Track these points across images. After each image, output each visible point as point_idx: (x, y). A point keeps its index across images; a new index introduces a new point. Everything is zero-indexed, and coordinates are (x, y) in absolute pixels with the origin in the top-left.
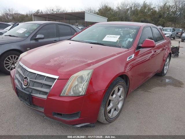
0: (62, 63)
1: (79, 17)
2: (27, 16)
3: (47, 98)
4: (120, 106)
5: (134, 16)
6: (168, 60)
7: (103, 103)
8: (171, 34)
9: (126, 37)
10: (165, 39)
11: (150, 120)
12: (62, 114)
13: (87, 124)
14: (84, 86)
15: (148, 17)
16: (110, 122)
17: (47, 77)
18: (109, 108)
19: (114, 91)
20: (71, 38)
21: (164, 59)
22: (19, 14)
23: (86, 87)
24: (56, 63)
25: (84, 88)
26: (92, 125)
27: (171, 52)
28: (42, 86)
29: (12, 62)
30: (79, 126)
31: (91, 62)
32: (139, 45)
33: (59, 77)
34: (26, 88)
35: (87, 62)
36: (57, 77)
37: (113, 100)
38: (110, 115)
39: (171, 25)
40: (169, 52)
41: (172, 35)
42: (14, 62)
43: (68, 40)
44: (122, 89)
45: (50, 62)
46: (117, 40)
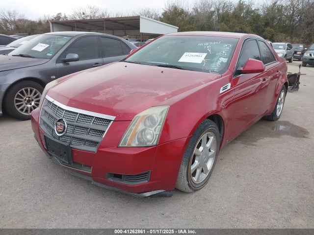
0: (119, 96)
1: (129, 25)
2: (40, 23)
3: (98, 151)
4: (209, 165)
5: (223, 24)
6: (283, 94)
7: (185, 159)
8: (285, 53)
9: (216, 56)
10: (278, 60)
11: (258, 187)
12: (121, 175)
13: (160, 191)
14: (155, 131)
15: (246, 26)
16: (195, 191)
17: (96, 117)
18: (193, 167)
19: (201, 141)
20: (125, 59)
21: (277, 93)
22: (26, 21)
23: (158, 133)
24: (108, 96)
25: (156, 135)
26: (168, 193)
27: (288, 81)
28: (89, 132)
29: (27, 99)
30: (148, 194)
31: (164, 94)
32: (238, 69)
33: (115, 117)
34: (61, 137)
35: (158, 95)
36: (113, 118)
37: (200, 155)
38: (195, 179)
39: (285, 38)
40: (284, 81)
41: (286, 55)
42: (30, 99)
43: (121, 61)
44: (212, 137)
45: (99, 94)
46: (203, 61)
